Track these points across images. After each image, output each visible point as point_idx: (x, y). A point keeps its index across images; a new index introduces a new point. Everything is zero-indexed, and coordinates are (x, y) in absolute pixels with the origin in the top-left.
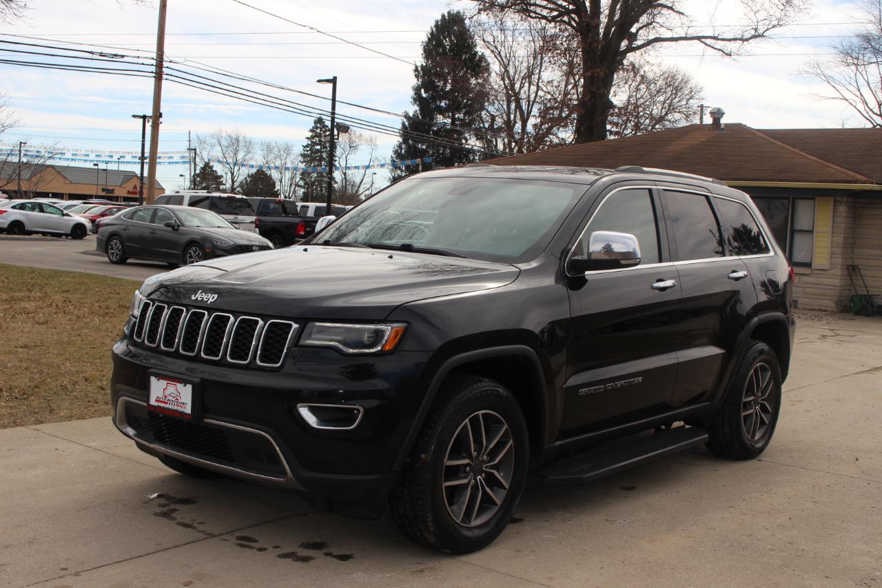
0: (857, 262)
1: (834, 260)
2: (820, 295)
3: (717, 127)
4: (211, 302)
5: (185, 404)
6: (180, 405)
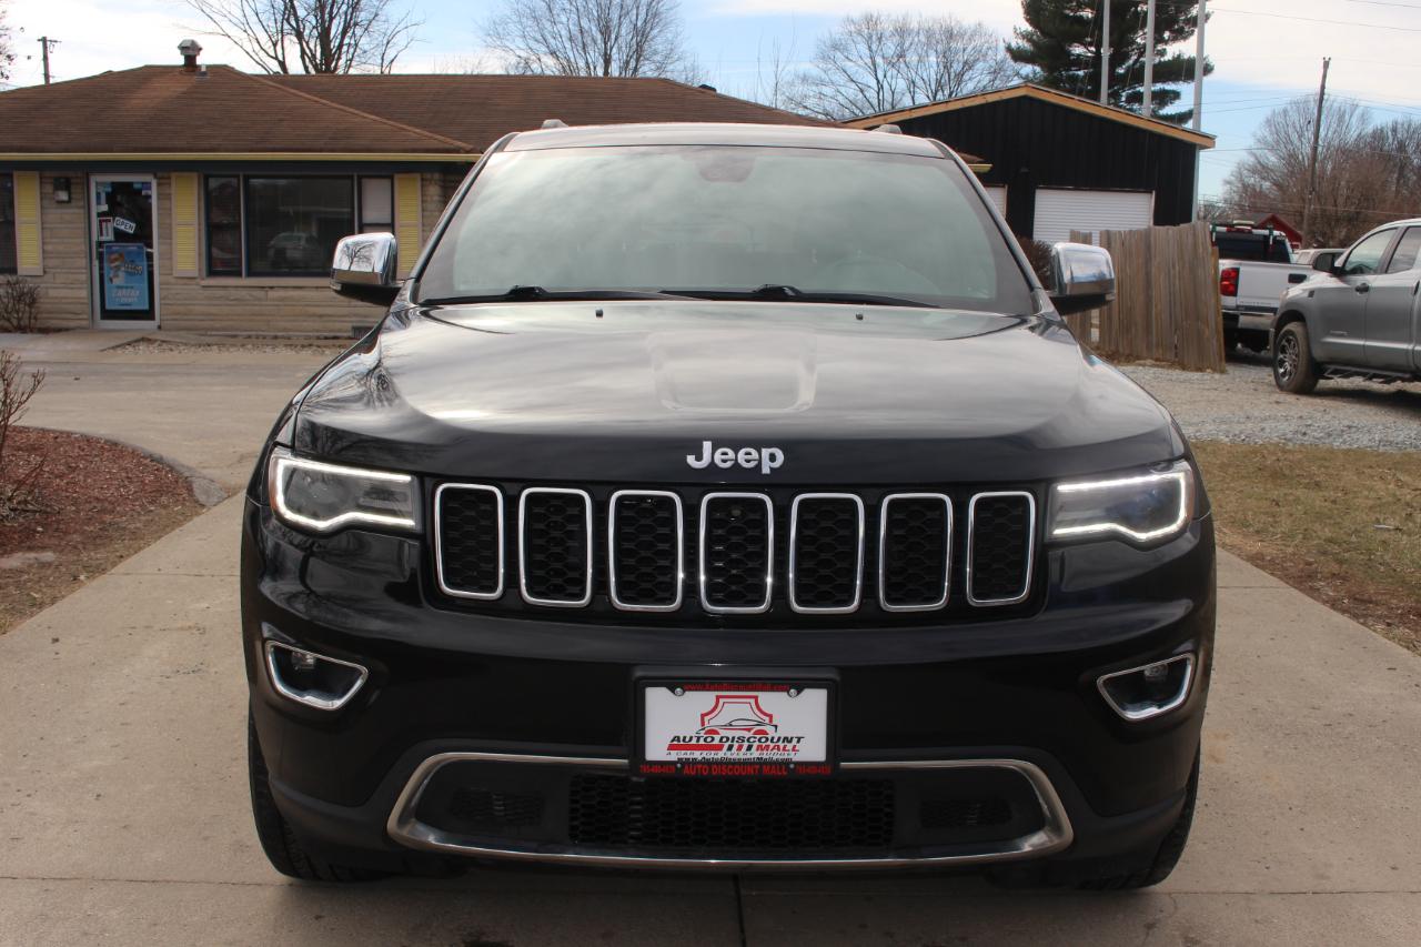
3: (193, 71)
4: (772, 469)
5: (799, 739)
6: (772, 745)
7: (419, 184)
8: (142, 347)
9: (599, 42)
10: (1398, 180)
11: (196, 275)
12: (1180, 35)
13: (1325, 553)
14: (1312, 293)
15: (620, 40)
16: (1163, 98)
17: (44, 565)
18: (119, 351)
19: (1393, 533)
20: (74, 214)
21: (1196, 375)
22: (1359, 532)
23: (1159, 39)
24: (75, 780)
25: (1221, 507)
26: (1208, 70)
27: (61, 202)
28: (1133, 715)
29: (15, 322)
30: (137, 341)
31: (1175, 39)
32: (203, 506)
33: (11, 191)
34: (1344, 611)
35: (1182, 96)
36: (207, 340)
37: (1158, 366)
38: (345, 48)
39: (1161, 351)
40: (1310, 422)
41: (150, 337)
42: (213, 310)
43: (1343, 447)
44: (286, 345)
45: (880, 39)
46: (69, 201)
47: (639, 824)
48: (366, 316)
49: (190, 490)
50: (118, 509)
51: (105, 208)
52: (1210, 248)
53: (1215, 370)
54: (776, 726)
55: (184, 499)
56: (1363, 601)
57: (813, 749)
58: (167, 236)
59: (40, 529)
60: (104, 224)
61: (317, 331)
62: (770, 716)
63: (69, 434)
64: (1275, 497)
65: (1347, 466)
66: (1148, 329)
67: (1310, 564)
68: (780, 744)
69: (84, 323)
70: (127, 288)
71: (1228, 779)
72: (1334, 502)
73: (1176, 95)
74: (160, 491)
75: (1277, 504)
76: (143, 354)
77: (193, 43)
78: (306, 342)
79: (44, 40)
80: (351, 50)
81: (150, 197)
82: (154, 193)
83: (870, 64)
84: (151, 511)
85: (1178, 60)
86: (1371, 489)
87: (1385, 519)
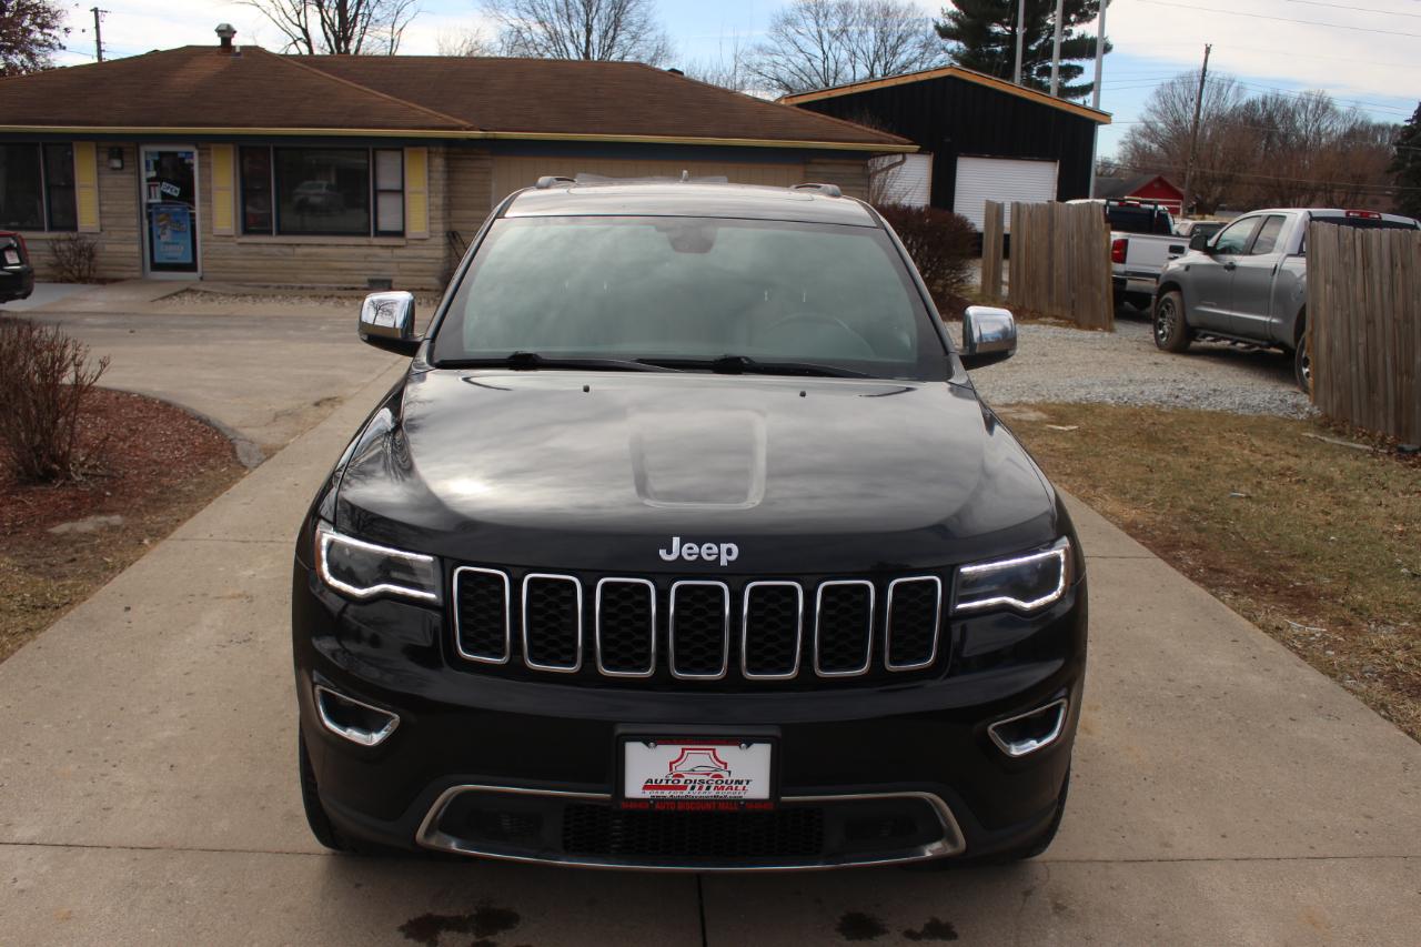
0: (456, 227)
1: (434, 227)
2: (421, 271)
3: (229, 51)
4: (728, 561)
5: (748, 782)
6: (726, 786)
7: (426, 155)
8: (187, 297)
9: (582, 13)
10: (1266, 148)
11: (233, 233)
12: (1084, 17)
13: (1187, 521)
14: (1188, 268)
15: (601, 12)
16: (1069, 72)
17: (113, 528)
18: (168, 302)
19: (1244, 500)
20: (126, 179)
21: (1088, 334)
22: (1217, 500)
23: (1066, 21)
24: (152, 750)
25: (1104, 473)
26: (1107, 48)
27: (114, 169)
28: (1016, 751)
29: (76, 273)
30: (183, 292)
31: (1079, 21)
32: (245, 468)
33: (72, 158)
34: (1199, 581)
35: (1085, 70)
36: (243, 290)
37: (1057, 325)
38: (360, 18)
39: (1060, 309)
40: (1182, 386)
41: (193, 287)
42: (248, 264)
43: (1209, 409)
44: (311, 297)
45: (826, 16)
46: (122, 168)
47: (619, 840)
48: (379, 270)
49: (234, 452)
50: (174, 471)
51: (153, 174)
52: (1103, 224)
53: (1105, 329)
54: (730, 772)
55: (229, 461)
56: (1217, 571)
57: (759, 788)
58: (207, 199)
59: (108, 493)
60: (152, 188)
61: (338, 282)
62: (726, 764)
63: (128, 394)
64: (1150, 463)
65: (1211, 429)
66: (1050, 291)
67: (1174, 532)
68: (733, 785)
69: (136, 274)
70: (173, 244)
71: (1097, 751)
72: (1198, 468)
73: (1080, 70)
74: (208, 454)
75: (1151, 471)
76: (188, 306)
77: (228, 26)
78: (329, 293)
79: (96, 11)
80: (365, 19)
81: (192, 165)
82: (196, 162)
83: (817, 37)
84: (201, 473)
85: (1082, 39)
86: (1229, 455)
87: (1239, 486)
